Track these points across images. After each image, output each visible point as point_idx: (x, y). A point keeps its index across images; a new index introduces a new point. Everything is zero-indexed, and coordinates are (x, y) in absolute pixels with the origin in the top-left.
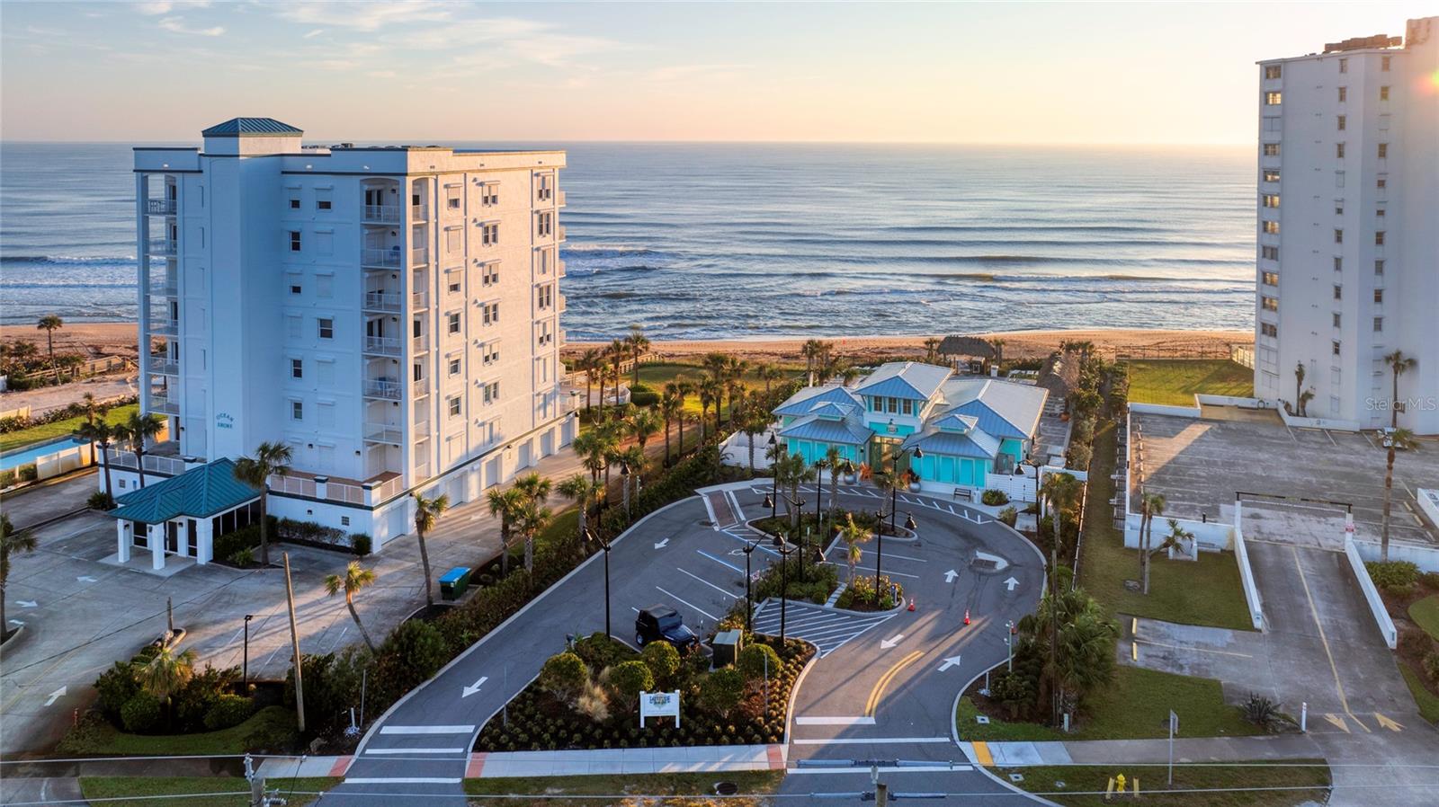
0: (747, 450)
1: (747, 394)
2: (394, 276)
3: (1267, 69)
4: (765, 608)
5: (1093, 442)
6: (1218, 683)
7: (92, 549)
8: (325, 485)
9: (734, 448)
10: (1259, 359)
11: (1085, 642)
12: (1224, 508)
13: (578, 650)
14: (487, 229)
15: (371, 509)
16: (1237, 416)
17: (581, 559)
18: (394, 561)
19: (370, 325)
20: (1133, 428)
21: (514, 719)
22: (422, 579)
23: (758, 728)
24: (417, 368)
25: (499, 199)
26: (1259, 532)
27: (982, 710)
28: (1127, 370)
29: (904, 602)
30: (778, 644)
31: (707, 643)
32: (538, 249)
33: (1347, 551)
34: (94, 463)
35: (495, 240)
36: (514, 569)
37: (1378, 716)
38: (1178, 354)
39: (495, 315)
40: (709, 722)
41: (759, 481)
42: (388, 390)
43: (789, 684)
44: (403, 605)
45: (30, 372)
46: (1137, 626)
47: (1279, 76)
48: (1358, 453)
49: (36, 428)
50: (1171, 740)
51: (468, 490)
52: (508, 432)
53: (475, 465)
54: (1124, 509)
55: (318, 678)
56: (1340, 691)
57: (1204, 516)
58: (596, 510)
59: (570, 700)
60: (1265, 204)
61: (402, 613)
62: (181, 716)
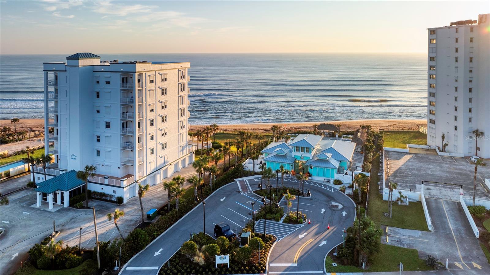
0: (252, 165)
1: (252, 145)
2: (131, 107)
3: (431, 31)
4: (259, 223)
5: (372, 162)
6: (416, 250)
7: (28, 202)
8: (108, 179)
9: (248, 164)
10: (429, 131)
11: (370, 237)
12: (417, 186)
13: (194, 240)
14: (163, 90)
15: (123, 188)
16: (422, 152)
17: (195, 205)
18: (131, 206)
19: (123, 124)
20: (385, 157)
21: (172, 265)
22: (140, 213)
23: (256, 268)
24: (139, 139)
25: (167, 80)
26: (430, 195)
27: (334, 261)
28: (383, 135)
29: (307, 221)
30: (263, 237)
31: (239, 236)
32: (180, 96)
33: (461, 202)
34: (29, 170)
35: (166, 94)
36: (172, 209)
37: (473, 263)
38: (401, 129)
39: (166, 119)
40: (240, 265)
41: (256, 176)
42: (129, 146)
43: (267, 251)
44: (134, 222)
45: (8, 137)
46: (388, 229)
47: (435, 34)
48: (464, 165)
49: (10, 158)
50: (401, 272)
51: (156, 180)
52: (170, 160)
53: (159, 171)
54: (383, 186)
55: (105, 250)
56: (459, 254)
57: (411, 189)
58: (200, 188)
59: (191, 257)
60: (431, 78)
61: (133, 225)
62: (58, 263)
